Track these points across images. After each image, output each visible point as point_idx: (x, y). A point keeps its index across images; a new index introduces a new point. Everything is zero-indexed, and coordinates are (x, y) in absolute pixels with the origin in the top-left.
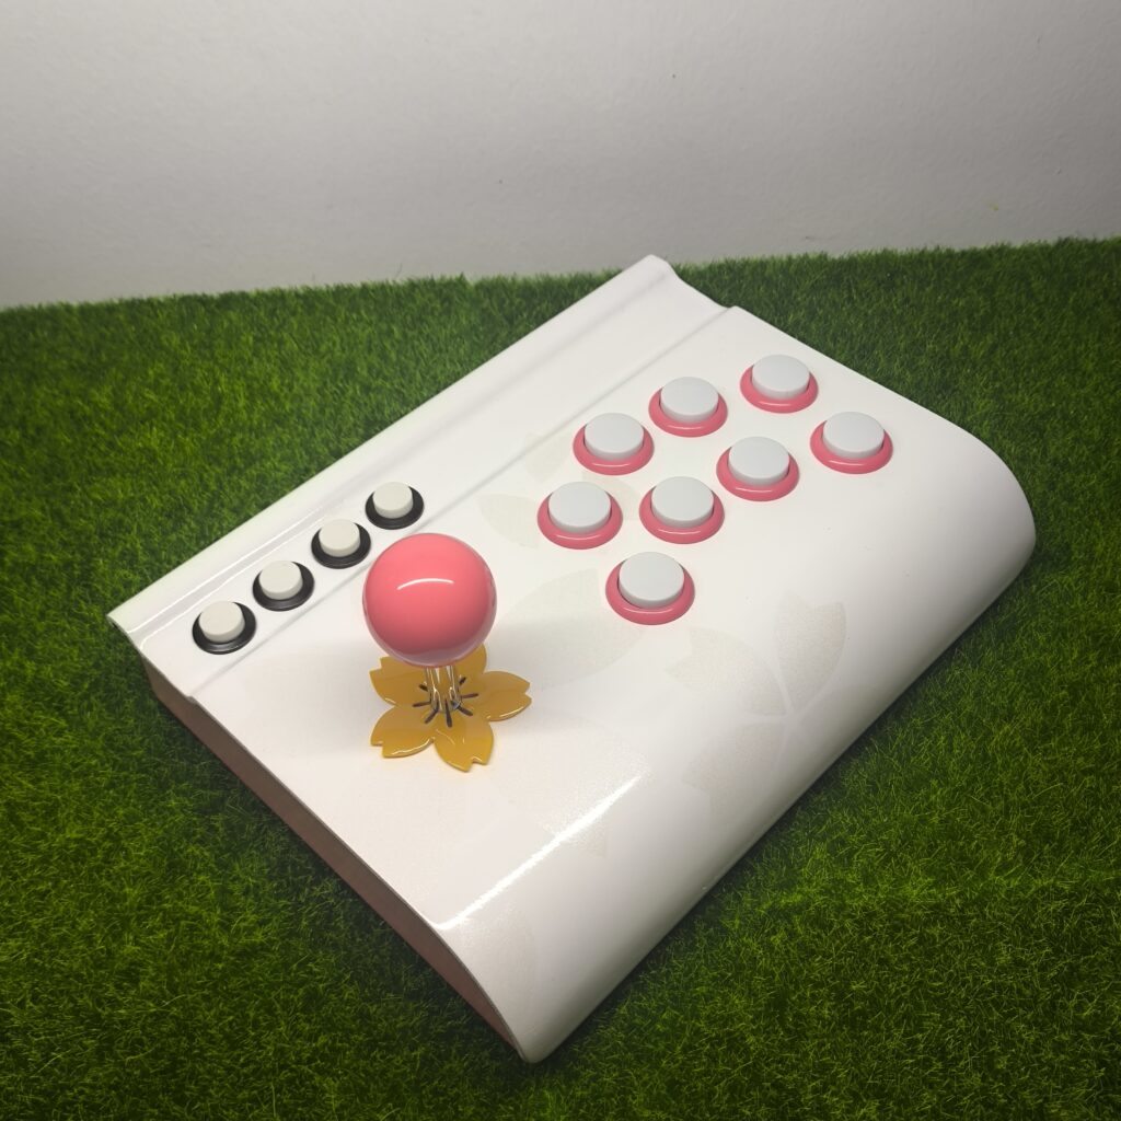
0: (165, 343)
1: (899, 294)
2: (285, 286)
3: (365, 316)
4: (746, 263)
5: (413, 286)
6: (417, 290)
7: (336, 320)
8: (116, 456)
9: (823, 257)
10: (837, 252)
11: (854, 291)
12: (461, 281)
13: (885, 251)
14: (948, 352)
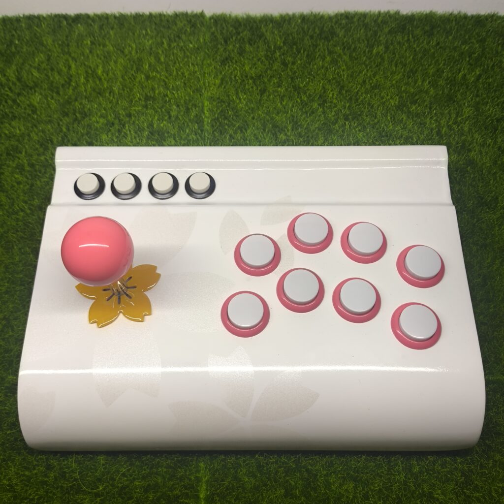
0: (45, 42)
1: (435, 39)
2: (109, 12)
3: (149, 32)
4: (356, 14)
5: (176, 15)
6: (178, 18)
7: (134, 34)
8: (17, 108)
9: (397, 13)
10: (405, 11)
11: (411, 36)
12: (202, 15)
13: (431, 12)
14: (455, 77)
